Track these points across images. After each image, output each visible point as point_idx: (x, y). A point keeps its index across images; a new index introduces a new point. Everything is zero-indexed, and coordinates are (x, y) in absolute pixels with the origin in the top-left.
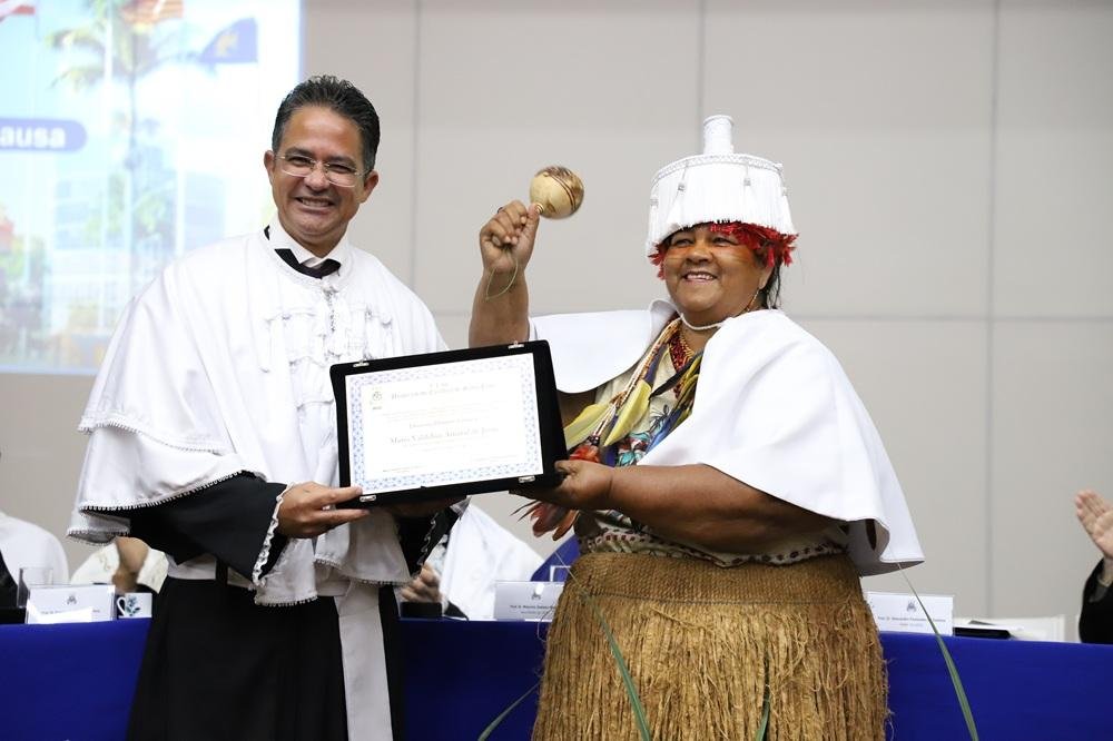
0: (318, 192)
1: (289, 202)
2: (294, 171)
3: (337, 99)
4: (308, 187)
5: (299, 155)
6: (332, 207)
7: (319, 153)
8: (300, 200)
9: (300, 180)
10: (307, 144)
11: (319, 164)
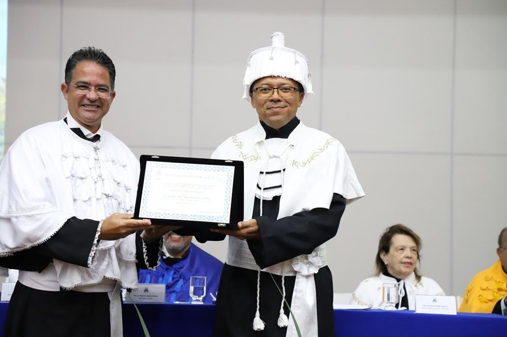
0: (92, 102)
1: (78, 107)
2: (80, 92)
3: (99, 58)
4: (89, 99)
5: (83, 85)
6: (99, 108)
7: (92, 83)
8: (84, 105)
9: (84, 96)
10: (86, 79)
11: (93, 88)
